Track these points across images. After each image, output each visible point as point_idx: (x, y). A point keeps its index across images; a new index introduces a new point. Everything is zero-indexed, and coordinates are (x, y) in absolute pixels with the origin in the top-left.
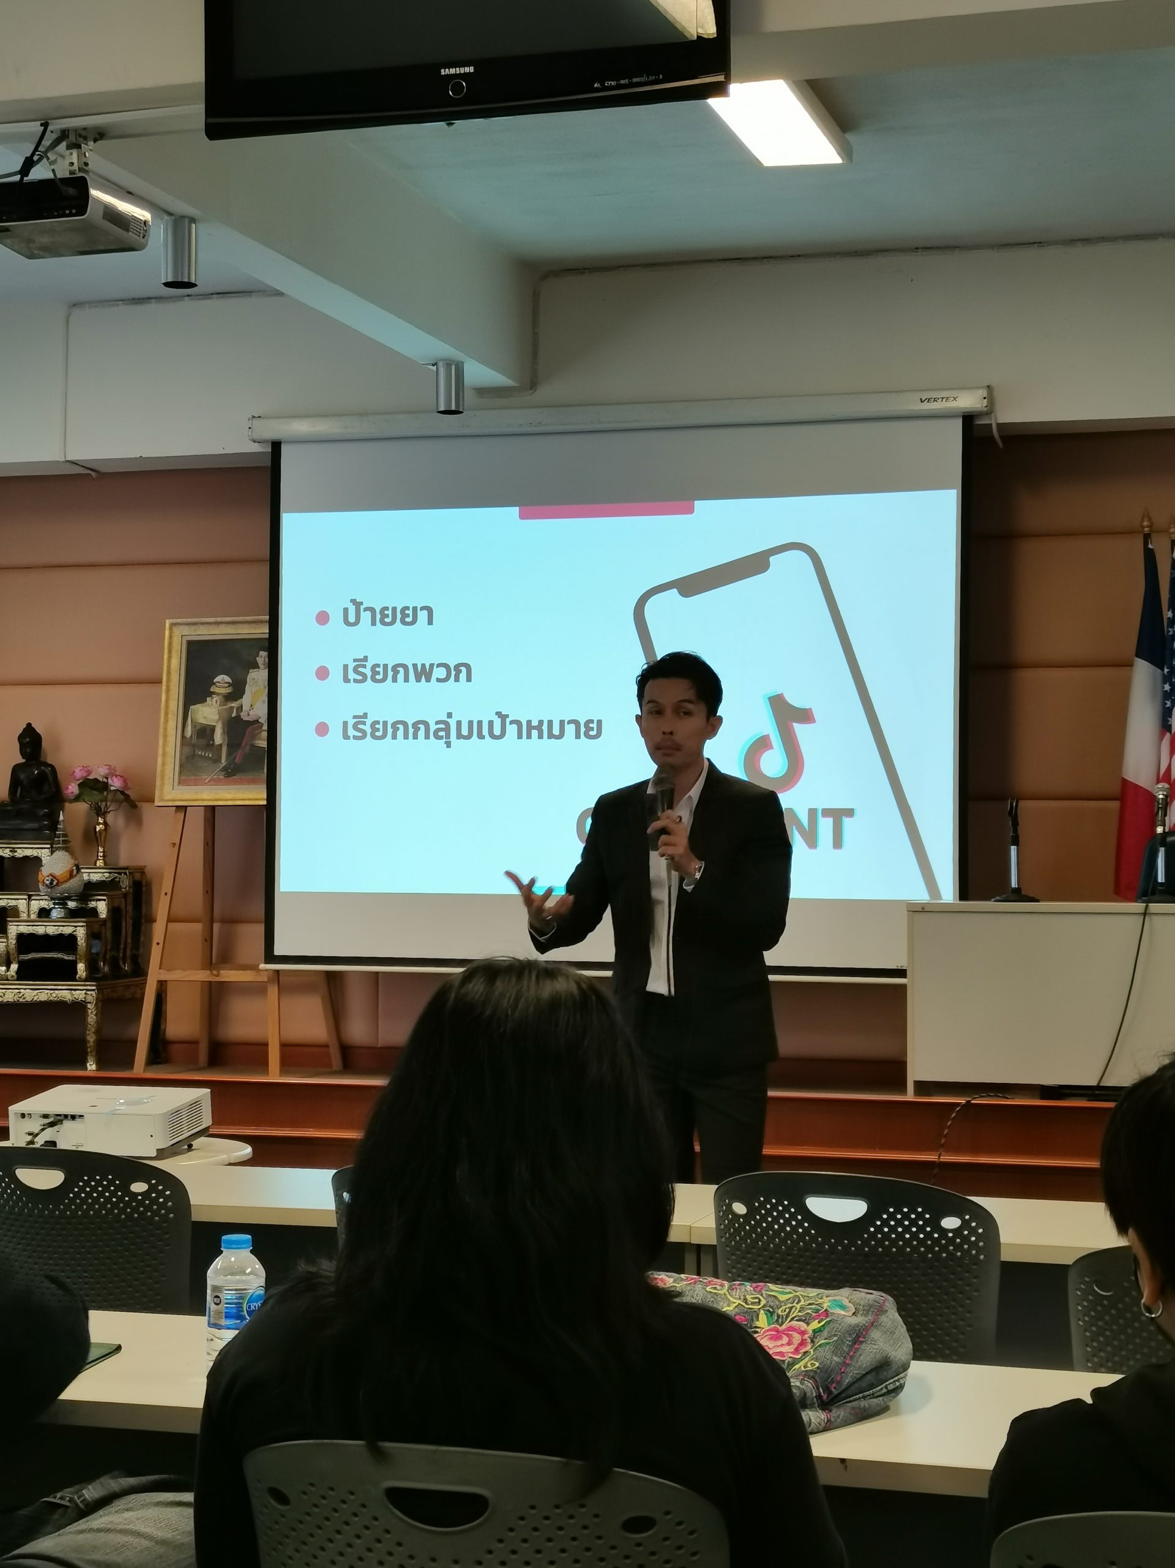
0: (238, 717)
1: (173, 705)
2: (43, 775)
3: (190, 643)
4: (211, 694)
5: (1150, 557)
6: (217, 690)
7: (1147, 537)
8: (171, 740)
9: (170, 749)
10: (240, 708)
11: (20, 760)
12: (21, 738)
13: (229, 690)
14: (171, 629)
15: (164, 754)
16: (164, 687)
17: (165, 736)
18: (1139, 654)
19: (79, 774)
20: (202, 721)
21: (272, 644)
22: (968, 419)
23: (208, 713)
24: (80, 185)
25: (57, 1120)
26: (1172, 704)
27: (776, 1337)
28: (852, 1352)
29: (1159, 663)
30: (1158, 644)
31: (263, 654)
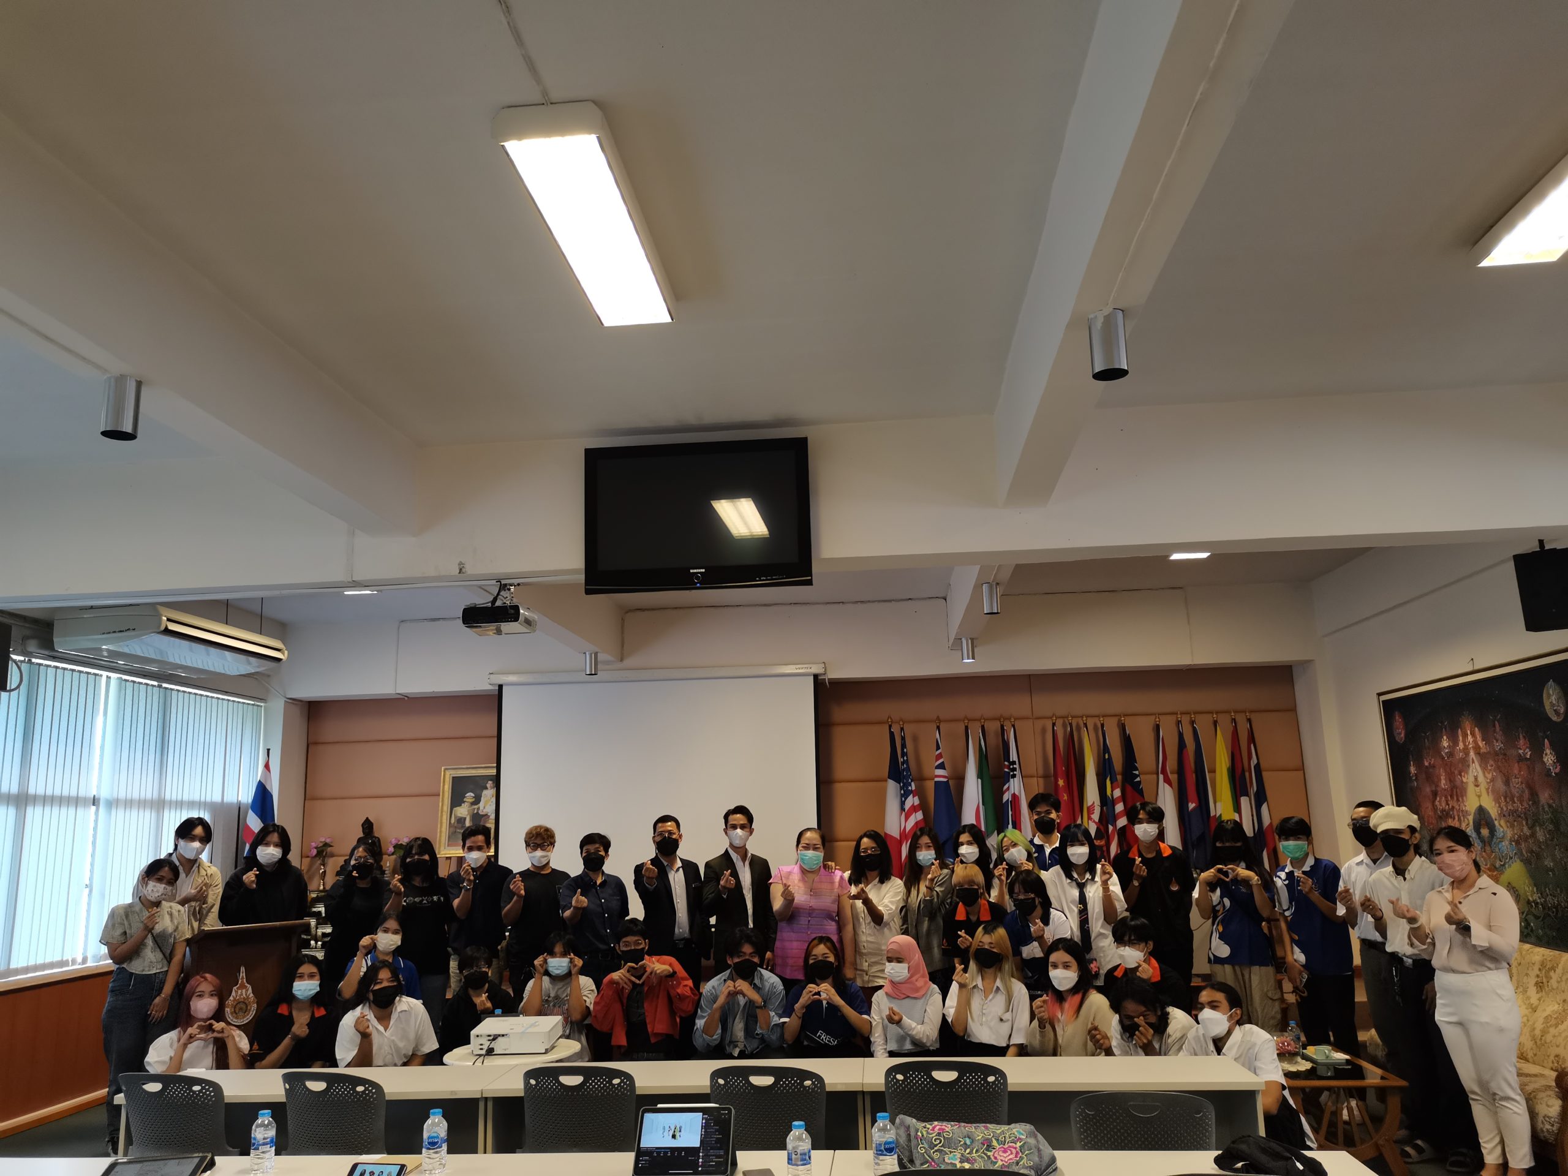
0: (477, 812)
1: (445, 808)
2: (373, 843)
3: (453, 777)
4: (464, 802)
5: (892, 734)
6: (467, 800)
7: (890, 726)
9: (444, 829)
10: (478, 809)
11: (361, 835)
12: (363, 825)
13: (474, 800)
14: (444, 771)
15: (441, 832)
16: (441, 800)
17: (441, 823)
18: (889, 778)
19: (394, 842)
20: (460, 815)
21: (497, 780)
22: (816, 676)
23: (463, 811)
24: (516, 608)
25: (495, 1038)
26: (905, 799)
27: (1005, 1151)
28: (1040, 1156)
29: (898, 781)
30: (897, 772)
31: (490, 782)
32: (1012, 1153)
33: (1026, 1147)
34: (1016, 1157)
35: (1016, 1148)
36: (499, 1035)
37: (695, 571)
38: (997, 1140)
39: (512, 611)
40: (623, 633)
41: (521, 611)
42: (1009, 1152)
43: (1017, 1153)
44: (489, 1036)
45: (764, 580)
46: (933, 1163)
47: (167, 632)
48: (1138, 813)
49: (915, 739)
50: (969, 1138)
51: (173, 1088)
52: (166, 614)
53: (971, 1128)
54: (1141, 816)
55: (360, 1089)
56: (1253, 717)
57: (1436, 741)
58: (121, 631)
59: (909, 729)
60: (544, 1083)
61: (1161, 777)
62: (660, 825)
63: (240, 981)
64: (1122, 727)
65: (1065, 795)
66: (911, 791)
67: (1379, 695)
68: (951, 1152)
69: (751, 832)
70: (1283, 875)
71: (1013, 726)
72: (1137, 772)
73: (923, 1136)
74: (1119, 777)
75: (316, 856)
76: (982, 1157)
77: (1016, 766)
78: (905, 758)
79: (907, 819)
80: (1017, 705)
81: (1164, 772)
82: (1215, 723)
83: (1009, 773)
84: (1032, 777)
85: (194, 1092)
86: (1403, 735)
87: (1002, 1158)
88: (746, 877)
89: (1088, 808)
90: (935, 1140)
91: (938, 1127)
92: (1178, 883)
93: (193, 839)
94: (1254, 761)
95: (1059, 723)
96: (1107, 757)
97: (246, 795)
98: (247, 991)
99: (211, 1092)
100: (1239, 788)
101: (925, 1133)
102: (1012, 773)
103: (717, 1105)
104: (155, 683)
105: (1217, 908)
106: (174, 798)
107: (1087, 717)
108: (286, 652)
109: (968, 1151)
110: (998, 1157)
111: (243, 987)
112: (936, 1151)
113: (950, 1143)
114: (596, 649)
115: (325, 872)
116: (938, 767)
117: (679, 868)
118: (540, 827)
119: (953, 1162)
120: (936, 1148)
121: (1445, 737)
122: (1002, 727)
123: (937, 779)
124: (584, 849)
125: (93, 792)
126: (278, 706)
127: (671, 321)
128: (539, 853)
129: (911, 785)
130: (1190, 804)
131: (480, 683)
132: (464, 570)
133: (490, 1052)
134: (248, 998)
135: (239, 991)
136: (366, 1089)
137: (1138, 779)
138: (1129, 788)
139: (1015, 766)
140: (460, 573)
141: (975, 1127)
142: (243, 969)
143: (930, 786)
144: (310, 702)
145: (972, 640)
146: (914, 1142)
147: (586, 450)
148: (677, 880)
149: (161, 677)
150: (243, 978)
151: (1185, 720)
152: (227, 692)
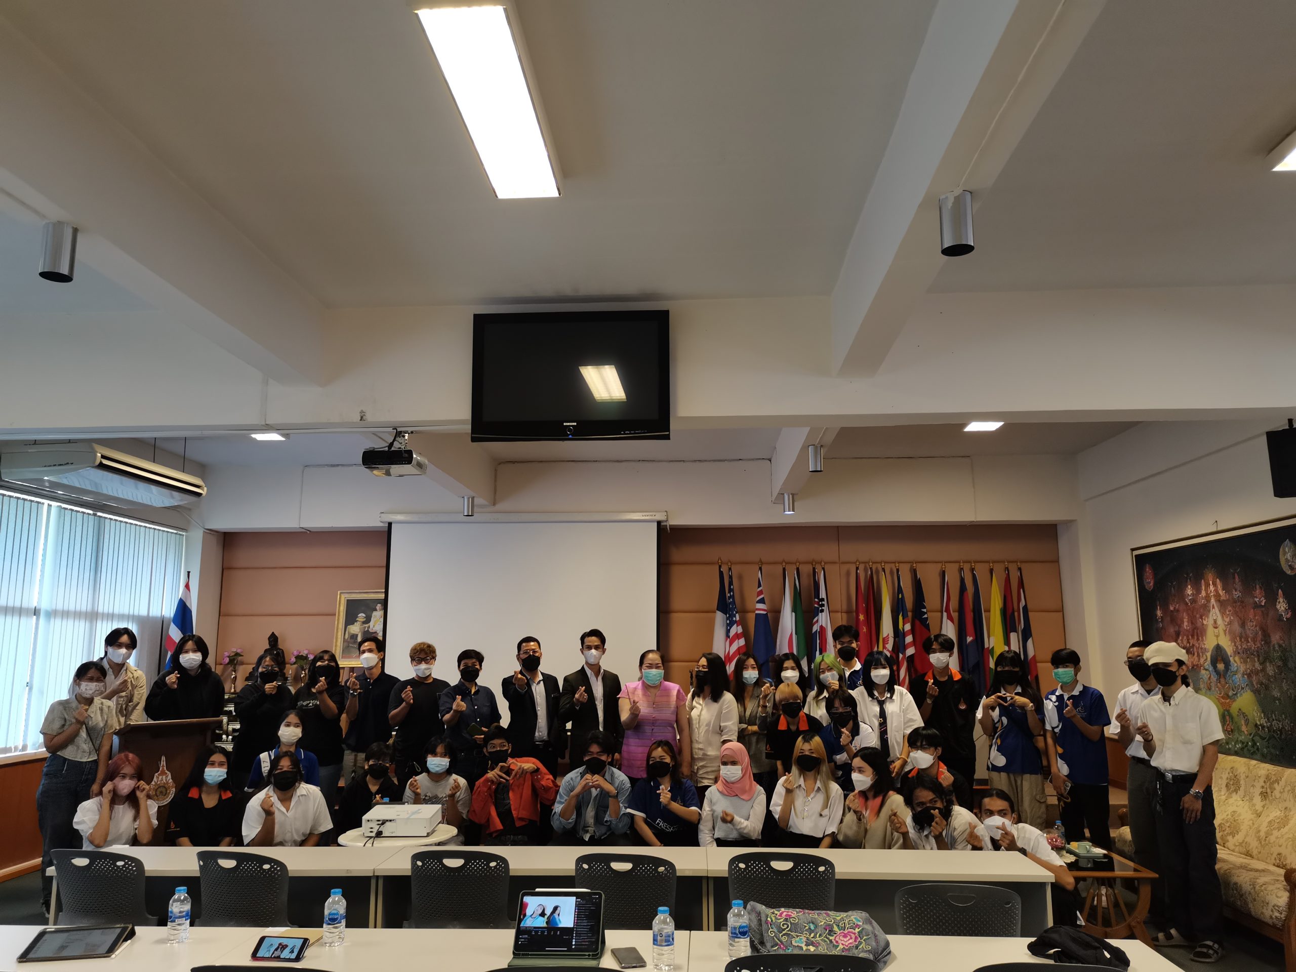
0: (368, 630)
2: (278, 654)
3: (348, 600)
4: (357, 621)
5: (721, 574)
6: (359, 620)
7: (720, 567)
8: (339, 640)
10: (369, 627)
11: (268, 647)
12: (269, 638)
13: (365, 619)
14: (340, 595)
15: (336, 646)
16: (337, 618)
18: (717, 609)
19: (296, 653)
20: (352, 632)
21: (385, 603)
22: (659, 523)
23: (355, 629)
24: (410, 453)
25: (384, 822)
26: (730, 628)
27: (845, 936)
28: (877, 941)
29: (725, 612)
30: (725, 605)
31: (379, 605)
32: (851, 938)
33: (864, 933)
34: (855, 941)
35: (855, 934)
36: (387, 821)
37: (568, 424)
38: (838, 926)
39: (406, 455)
40: (495, 481)
41: (414, 456)
42: (849, 937)
43: (856, 938)
44: (378, 821)
45: (628, 434)
46: (782, 946)
47: (102, 466)
48: (932, 645)
49: (740, 577)
50: (813, 923)
51: (99, 863)
52: (100, 451)
53: (814, 915)
54: (934, 647)
55: (266, 867)
56: (1023, 566)
57: (1181, 590)
58: (61, 465)
59: (736, 570)
60: (430, 865)
61: (945, 614)
62: (524, 644)
63: (161, 768)
64: (914, 572)
65: (865, 628)
66: (736, 622)
67: (1133, 550)
68: (797, 936)
69: (604, 651)
70: (1054, 698)
71: (823, 569)
72: (925, 610)
73: (772, 921)
74: (910, 614)
75: (228, 664)
76: (825, 941)
77: (825, 603)
78: (732, 594)
79: (731, 644)
80: (826, 551)
81: (947, 610)
82: (991, 571)
83: (818, 608)
84: (838, 612)
85: (118, 867)
86: (1152, 584)
87: (843, 942)
88: (598, 690)
89: (884, 639)
90: (783, 925)
91: (785, 914)
92: (966, 703)
93: (120, 646)
94: (1023, 603)
95: (861, 567)
96: (900, 597)
97: (169, 610)
98: (167, 777)
99: (133, 867)
100: (1009, 625)
101: (773, 919)
102: (820, 608)
103: (589, 891)
104: (91, 512)
105: (997, 725)
106: (106, 611)
107: (885, 563)
108: (205, 489)
109: (812, 935)
110: (839, 942)
111: (163, 773)
112: (784, 935)
113: (796, 928)
114: (473, 494)
115: (235, 677)
116: (759, 602)
117: (540, 681)
118: (424, 644)
119: (800, 945)
120: (784, 932)
121: (1189, 587)
122: (814, 569)
123: (757, 612)
124: (462, 663)
125: (34, 604)
126: (197, 536)
127: (558, 195)
128: (423, 666)
129: (735, 617)
130: (968, 637)
131: (372, 520)
132: (364, 417)
133: (379, 834)
134: (167, 783)
135: (160, 777)
136: (272, 867)
137: (926, 616)
138: (917, 622)
139: (823, 603)
140: (361, 420)
141: (818, 914)
142: (163, 758)
143: (751, 618)
144: (225, 533)
145: (793, 495)
146: (764, 926)
147: (475, 315)
148: (539, 691)
149: (96, 507)
150: (163, 766)
151: (967, 567)
152: (153, 522)
